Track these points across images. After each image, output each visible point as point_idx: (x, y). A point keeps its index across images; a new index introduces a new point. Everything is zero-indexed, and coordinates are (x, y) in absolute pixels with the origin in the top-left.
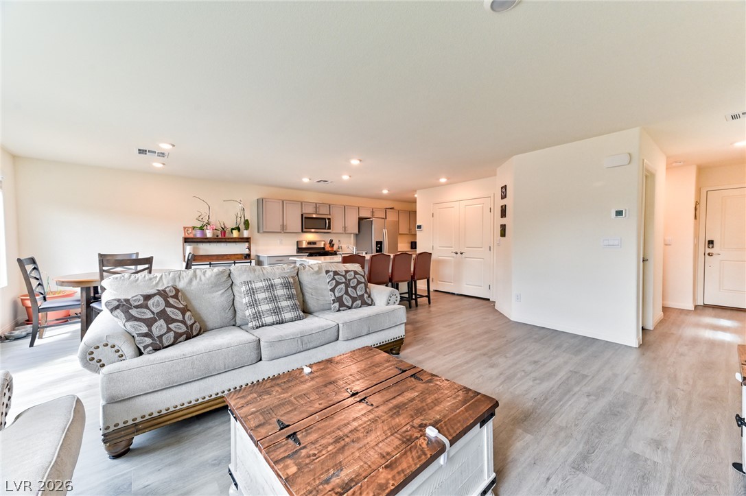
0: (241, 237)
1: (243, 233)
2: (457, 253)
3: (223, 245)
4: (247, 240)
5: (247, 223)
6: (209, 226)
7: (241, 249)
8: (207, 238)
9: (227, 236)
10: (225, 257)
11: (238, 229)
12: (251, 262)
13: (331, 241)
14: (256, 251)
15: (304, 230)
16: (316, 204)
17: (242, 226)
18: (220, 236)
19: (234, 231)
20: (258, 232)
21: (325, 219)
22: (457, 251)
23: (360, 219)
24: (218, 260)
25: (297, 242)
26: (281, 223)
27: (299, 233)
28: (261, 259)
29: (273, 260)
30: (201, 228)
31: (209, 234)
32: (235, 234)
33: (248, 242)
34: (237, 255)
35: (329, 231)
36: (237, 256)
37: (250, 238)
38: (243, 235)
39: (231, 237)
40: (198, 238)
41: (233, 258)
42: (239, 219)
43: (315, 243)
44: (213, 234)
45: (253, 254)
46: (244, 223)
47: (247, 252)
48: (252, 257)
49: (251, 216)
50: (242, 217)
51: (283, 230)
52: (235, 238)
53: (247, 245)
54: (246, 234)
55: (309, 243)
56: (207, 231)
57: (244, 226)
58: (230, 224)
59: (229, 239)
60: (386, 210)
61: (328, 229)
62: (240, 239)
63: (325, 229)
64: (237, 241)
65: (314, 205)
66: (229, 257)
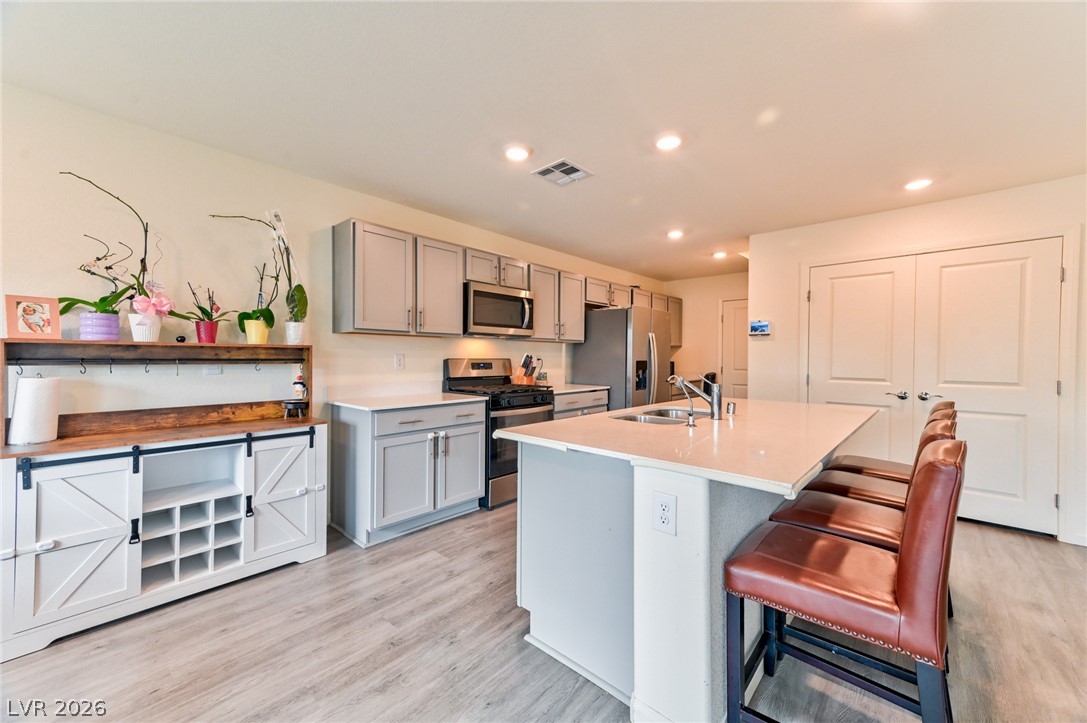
0: (277, 343)
1: (283, 330)
2: (904, 398)
3: (205, 371)
4: (299, 355)
5: (298, 301)
6: (138, 298)
7: (277, 384)
8: (136, 347)
9: (222, 338)
10: (214, 416)
11: (268, 317)
12: (312, 432)
13: (529, 360)
14: (328, 389)
15: (472, 328)
16: (500, 259)
17: (280, 309)
18: (193, 340)
19: (250, 324)
20: (336, 329)
21: (520, 300)
22: (908, 391)
23: (589, 307)
24: (181, 428)
25: (446, 362)
26: (410, 304)
27: (456, 335)
28: (344, 417)
29: (392, 423)
30: (106, 305)
31: (142, 328)
32: (255, 333)
33: (300, 360)
34: (260, 404)
35: (528, 333)
36: (259, 411)
37: (308, 349)
38: (283, 336)
39: (241, 342)
40: (86, 345)
41: (245, 415)
42: (269, 284)
43: (488, 366)
44: (163, 330)
45: (318, 399)
46: (290, 299)
47: (297, 393)
48: (315, 411)
49: (313, 274)
50: (283, 278)
51: (415, 328)
52: (255, 348)
53: (296, 370)
54: (294, 334)
55: (476, 365)
56: (134, 319)
57: (286, 309)
58: (234, 298)
59: (228, 349)
60: (632, 291)
61: (527, 328)
62: (273, 352)
63: (521, 327)
64: (262, 357)
65: (496, 263)
66: (231, 416)
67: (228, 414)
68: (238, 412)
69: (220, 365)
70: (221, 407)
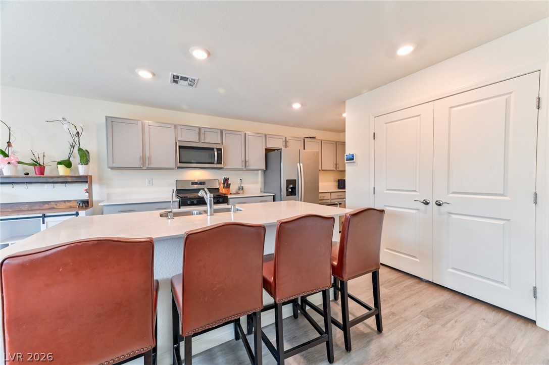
0: (74, 175)
1: (77, 169)
2: (427, 203)
3: (46, 187)
4: (85, 180)
7: (77, 192)
8: (5, 178)
9: (48, 173)
10: (47, 206)
11: (68, 163)
12: (77, 214)
13: (226, 180)
15: (179, 165)
16: (200, 129)
17: (76, 160)
18: (33, 174)
19: (60, 167)
21: (212, 149)
22: (429, 199)
23: (268, 151)
24: (31, 211)
25: (177, 181)
26: (140, 155)
27: (173, 168)
31: (8, 171)
32: (62, 171)
33: (86, 182)
35: (219, 166)
36: (69, 204)
37: (90, 177)
38: (76, 172)
39: (57, 175)
41: (62, 206)
43: (203, 183)
44: (17, 170)
47: (85, 197)
50: (76, 146)
51: (145, 165)
52: (64, 177)
53: (86, 186)
54: (82, 170)
55: (194, 183)
59: (51, 178)
60: (304, 140)
61: (217, 163)
62: (75, 178)
63: (213, 163)
64: (70, 181)
65: (197, 130)
66: (55, 206)
67: (53, 205)
68: (58, 204)
69: (52, 185)
70: (50, 202)
